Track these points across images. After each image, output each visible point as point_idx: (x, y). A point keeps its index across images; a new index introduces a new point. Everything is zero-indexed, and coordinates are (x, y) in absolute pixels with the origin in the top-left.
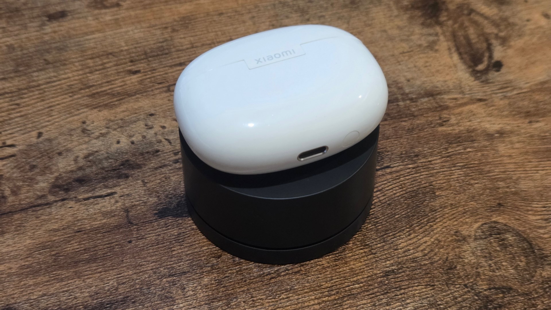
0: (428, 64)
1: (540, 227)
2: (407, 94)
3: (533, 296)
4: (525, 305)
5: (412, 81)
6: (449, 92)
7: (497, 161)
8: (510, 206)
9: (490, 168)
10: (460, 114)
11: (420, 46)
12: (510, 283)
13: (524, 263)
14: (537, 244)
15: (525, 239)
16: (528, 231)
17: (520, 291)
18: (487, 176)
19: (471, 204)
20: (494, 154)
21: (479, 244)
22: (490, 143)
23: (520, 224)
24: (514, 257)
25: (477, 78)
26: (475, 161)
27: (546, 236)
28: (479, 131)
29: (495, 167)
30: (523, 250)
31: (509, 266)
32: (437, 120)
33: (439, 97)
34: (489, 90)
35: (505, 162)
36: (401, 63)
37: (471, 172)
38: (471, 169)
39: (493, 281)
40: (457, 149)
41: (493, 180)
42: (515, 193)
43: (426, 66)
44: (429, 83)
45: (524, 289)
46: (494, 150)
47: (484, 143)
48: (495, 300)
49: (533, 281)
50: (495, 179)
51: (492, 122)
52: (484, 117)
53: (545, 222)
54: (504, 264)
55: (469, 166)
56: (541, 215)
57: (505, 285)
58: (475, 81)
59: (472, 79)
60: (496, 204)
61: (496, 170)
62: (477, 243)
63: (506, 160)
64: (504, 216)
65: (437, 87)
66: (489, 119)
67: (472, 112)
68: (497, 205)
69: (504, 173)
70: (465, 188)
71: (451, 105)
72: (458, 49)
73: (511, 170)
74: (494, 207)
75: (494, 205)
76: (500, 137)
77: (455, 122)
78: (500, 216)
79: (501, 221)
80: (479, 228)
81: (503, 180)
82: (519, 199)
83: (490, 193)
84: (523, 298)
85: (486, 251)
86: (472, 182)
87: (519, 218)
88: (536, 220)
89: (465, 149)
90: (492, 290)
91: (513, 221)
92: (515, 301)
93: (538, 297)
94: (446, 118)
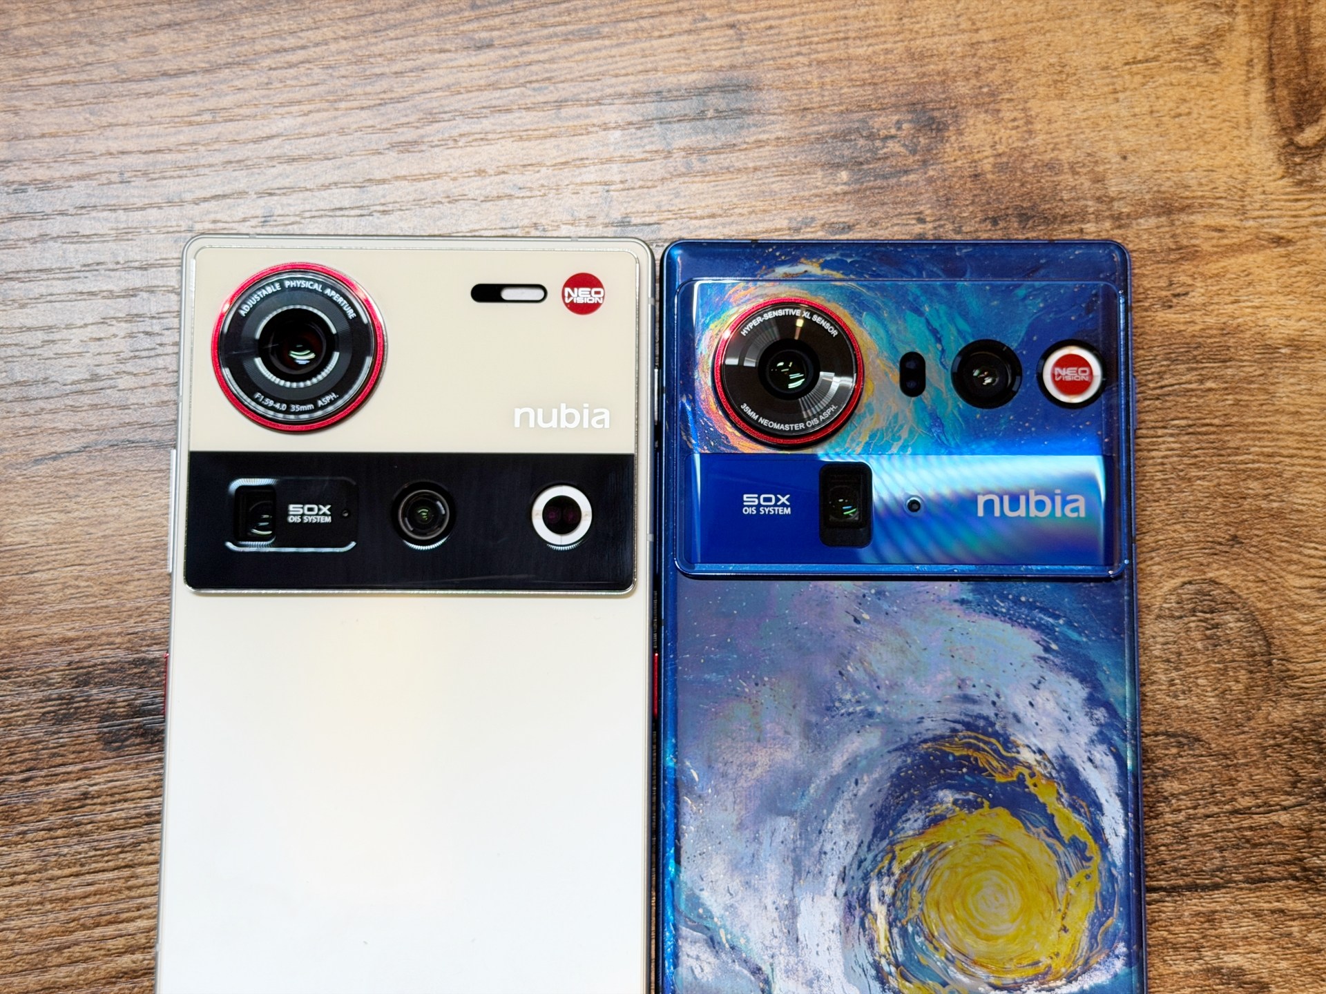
0: (1183, 109)
1: (1303, 607)
2: (1112, 200)
3: (1235, 761)
4: (1214, 777)
5: (1131, 158)
6: (1212, 205)
7: (1264, 424)
8: (1255, 546)
9: (1243, 440)
10: (1217, 276)
11: (1180, 42)
12: (1200, 726)
13: (1241, 686)
14: (1282, 646)
15: (1262, 633)
16: (1274, 612)
17: (1213, 746)
18: (1228, 463)
19: (1174, 531)
20: (1262, 405)
21: (1163, 630)
22: (1262, 372)
23: (1264, 593)
24: (1226, 669)
25: (1290, 171)
26: (1216, 417)
27: (1307, 629)
28: (1248, 334)
29: (1254, 439)
30: (1249, 656)
31: (1209, 689)
32: (1161, 288)
33: (1184, 217)
34: (1307, 212)
35: (1280, 428)
36: (1121, 96)
37: (1198, 446)
38: (1200, 437)
39: (1169, 717)
40: (1184, 379)
41: (1241, 474)
42: (1277, 515)
43: (1179, 115)
44: (1172, 171)
45: (1223, 743)
46: (1267, 392)
47: (1250, 369)
48: (1160, 759)
49: (1246, 729)
50: (1244, 471)
51: (1285, 313)
52: (1272, 294)
53: (1318, 595)
54: (1200, 681)
55: (1198, 430)
56: (1314, 577)
57: (1188, 729)
58: (1283, 177)
59: (1279, 170)
60: (1227, 537)
61: (1253, 449)
62: (1161, 625)
63: (1285, 423)
64: (1235, 568)
65: (1187, 187)
66: (1281, 300)
67: (1247, 275)
68: (1228, 540)
69: (1268, 459)
70: (1173, 487)
71: (1206, 247)
72: (1270, 66)
73: (1285, 452)
74: (1220, 544)
75: (1220, 540)
76: (1291, 356)
77: (1200, 300)
78: (1226, 568)
79: (1225, 580)
80: (1173, 591)
81: (1263, 476)
82: (1282, 531)
83: (1224, 506)
84: (1214, 763)
85: (1174, 648)
86: (1194, 472)
87: (1265, 579)
88: (1300, 588)
89: (1201, 382)
90: (1160, 738)
91: (1250, 584)
92: (1197, 766)
93: (1246, 765)
94: (1183, 284)
